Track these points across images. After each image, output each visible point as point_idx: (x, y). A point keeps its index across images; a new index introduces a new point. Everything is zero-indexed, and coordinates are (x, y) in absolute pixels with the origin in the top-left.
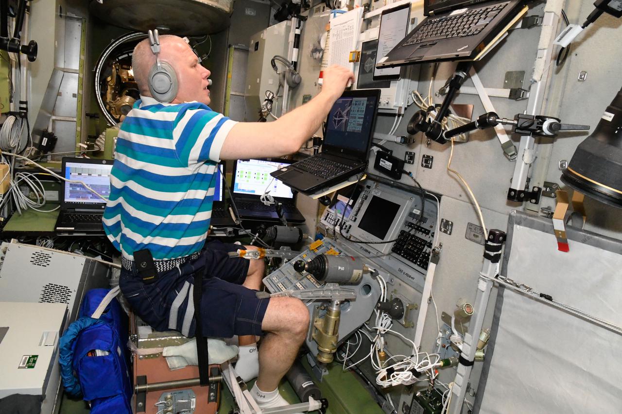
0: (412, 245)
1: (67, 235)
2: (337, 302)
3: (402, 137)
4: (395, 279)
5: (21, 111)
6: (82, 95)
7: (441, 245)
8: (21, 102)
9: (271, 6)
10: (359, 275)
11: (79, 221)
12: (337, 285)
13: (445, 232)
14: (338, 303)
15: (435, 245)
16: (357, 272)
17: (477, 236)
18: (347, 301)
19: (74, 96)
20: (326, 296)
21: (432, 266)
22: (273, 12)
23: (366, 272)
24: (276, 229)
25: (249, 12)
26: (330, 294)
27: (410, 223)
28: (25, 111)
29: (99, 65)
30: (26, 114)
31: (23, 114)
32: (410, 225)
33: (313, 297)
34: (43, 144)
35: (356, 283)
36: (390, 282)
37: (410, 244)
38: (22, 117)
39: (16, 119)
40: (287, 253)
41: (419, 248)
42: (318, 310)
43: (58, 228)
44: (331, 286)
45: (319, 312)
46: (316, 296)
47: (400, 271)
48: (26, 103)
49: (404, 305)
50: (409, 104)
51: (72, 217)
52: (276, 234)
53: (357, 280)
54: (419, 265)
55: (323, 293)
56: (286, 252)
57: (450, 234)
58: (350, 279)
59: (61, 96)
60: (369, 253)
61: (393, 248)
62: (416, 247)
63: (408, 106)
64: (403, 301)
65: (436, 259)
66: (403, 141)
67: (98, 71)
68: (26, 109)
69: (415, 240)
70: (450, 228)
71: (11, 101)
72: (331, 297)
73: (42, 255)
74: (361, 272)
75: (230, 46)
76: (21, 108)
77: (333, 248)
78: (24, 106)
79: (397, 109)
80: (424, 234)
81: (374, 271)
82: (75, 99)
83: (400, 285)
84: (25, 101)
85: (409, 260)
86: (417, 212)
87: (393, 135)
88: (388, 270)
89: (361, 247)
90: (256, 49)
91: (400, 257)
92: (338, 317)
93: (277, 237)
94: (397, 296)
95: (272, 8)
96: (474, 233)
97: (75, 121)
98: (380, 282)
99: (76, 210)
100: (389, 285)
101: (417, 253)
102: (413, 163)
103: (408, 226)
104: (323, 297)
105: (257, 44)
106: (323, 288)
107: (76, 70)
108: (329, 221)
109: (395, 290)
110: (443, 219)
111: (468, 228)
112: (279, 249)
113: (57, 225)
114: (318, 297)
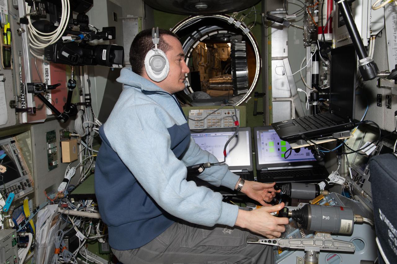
5: (87, 101)
8: (86, 95)
10: (349, 226)
16: (345, 223)
26: (321, 244)
28: (89, 101)
30: (90, 103)
31: (88, 104)
38: (87, 106)
48: (89, 95)
53: (348, 230)
58: (339, 229)
68: (90, 99)
71: (81, 95)
74: (351, 222)
76: (86, 99)
78: (88, 97)
84: (88, 93)
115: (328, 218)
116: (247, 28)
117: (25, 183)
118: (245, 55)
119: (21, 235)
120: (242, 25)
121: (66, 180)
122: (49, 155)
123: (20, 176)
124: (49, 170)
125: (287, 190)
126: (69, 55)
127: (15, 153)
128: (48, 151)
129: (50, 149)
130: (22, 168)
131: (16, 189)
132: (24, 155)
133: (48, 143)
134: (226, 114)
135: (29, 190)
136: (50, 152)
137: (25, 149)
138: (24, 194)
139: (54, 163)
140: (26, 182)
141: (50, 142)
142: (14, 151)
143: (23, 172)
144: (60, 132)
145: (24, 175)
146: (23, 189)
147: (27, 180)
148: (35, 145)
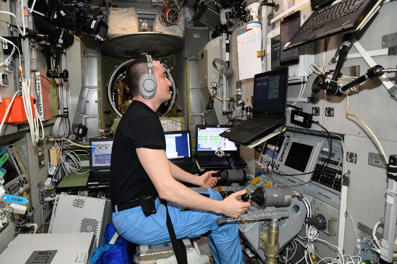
0: (326, 174)
1: (94, 187)
2: (275, 220)
3: (308, 98)
4: (316, 200)
5: (65, 114)
6: (100, 101)
7: (349, 172)
8: (64, 109)
9: (209, 30)
10: (289, 199)
11: (101, 178)
12: (274, 208)
13: (351, 161)
14: (277, 221)
15: (345, 172)
16: (287, 197)
17: (378, 162)
18: (283, 218)
19: (96, 102)
20: (267, 216)
21: (344, 188)
22: (211, 33)
23: (293, 196)
24: (227, 172)
25: (196, 36)
26: (269, 214)
27: (322, 158)
28: (67, 114)
29: (110, 82)
30: (67, 115)
31: (66, 116)
32: (322, 159)
33: (257, 218)
34: (80, 133)
35: (288, 205)
36: (313, 202)
37: (324, 173)
38: (66, 117)
39: (62, 119)
40: (237, 188)
41: (331, 176)
42: (262, 227)
43: (88, 183)
44: (269, 209)
45: (263, 228)
46: (259, 217)
47: (320, 193)
48: (67, 109)
49: (326, 218)
50: (310, 74)
51: (97, 176)
52: (228, 176)
53: (288, 203)
54: (334, 188)
55: (265, 214)
56: (235, 187)
57: (355, 162)
58: (283, 202)
59: (88, 103)
60: (295, 182)
61: (312, 177)
62: (329, 175)
63: (309, 75)
64: (325, 216)
65: (347, 182)
66: (309, 100)
67: (109, 86)
68: (67, 112)
69: (327, 171)
70: (355, 158)
71: (59, 109)
72: (271, 217)
73: (79, 200)
74: (290, 197)
75: (186, 59)
76: (64, 112)
77: (268, 182)
78: (66, 110)
79: (302, 78)
80: (334, 165)
81: (300, 195)
82: (97, 104)
83: (321, 204)
84: (66, 107)
85: (325, 185)
86: (326, 150)
87: (302, 97)
88: (310, 194)
89: (288, 179)
90: (203, 57)
91: (318, 184)
92: (278, 231)
93: (229, 177)
94: (320, 213)
95: (210, 31)
96: (375, 160)
97: (97, 117)
98: (306, 203)
99: (100, 171)
100: (313, 205)
101: (331, 180)
102: (319, 115)
103: (321, 160)
104: (265, 217)
105: (203, 54)
106: (264, 211)
107: (96, 86)
108: (263, 163)
109: (318, 208)
110: (348, 153)
111: (370, 157)
112: (231, 186)
113: (89, 181)
114: (262, 218)
115: (277, 196)
117: (23, 181)
119: (26, 226)
121: (50, 176)
122: (39, 157)
123: (18, 175)
124: (39, 169)
127: (13, 156)
128: (38, 153)
129: (39, 151)
130: (20, 169)
131: (17, 186)
132: (20, 157)
133: (38, 147)
134: (171, 123)
135: (26, 186)
136: (40, 154)
137: (21, 153)
138: (23, 190)
141: (40, 146)
142: (12, 154)
143: (20, 172)
145: (21, 174)
146: (22, 186)
147: (24, 178)
148: (30, 148)
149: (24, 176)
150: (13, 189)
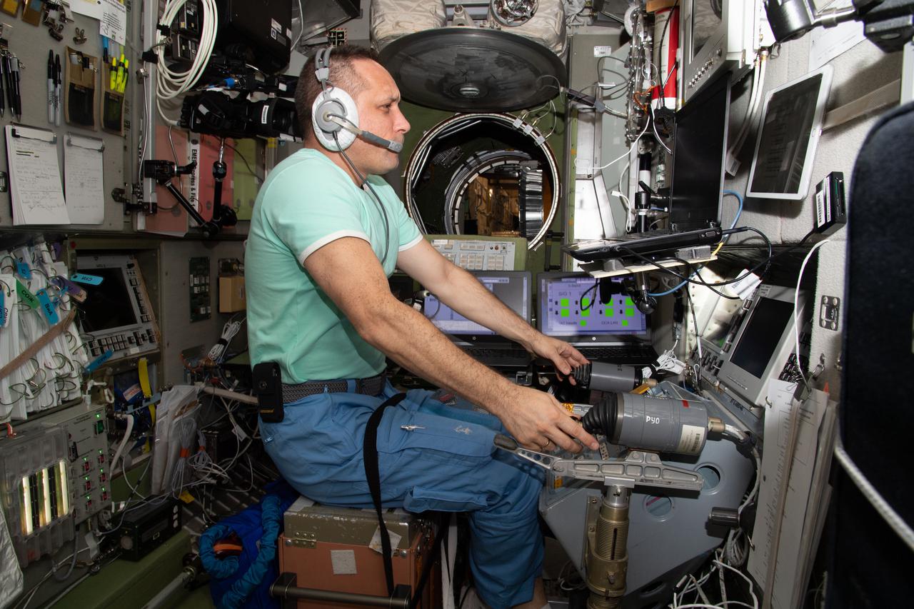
10: (698, 440)
16: (691, 432)
23: (715, 435)
24: (590, 366)
26: (639, 474)
44: (640, 458)
52: (590, 376)
53: (690, 451)
55: (624, 471)
58: (677, 444)
74: (701, 431)
81: (742, 437)
93: (592, 380)
106: (622, 460)
115: (656, 421)
116: (541, 136)
117: (142, 335)
118: (539, 189)
120: (534, 130)
121: (223, 342)
122: (193, 296)
123: (136, 322)
124: (191, 320)
125: (583, 375)
126: (208, 111)
127: (132, 285)
128: (192, 288)
129: (195, 285)
130: (142, 312)
131: (124, 342)
133: (192, 276)
134: (492, 248)
135: (148, 347)
136: (196, 290)
138: (138, 352)
139: (202, 311)
140: (145, 332)
141: (197, 274)
142: (130, 281)
143: (141, 317)
144: (219, 261)
145: (143, 321)
146: (138, 344)
147: (148, 332)
148: (167, 274)
149: (151, 326)
150: (110, 344)
